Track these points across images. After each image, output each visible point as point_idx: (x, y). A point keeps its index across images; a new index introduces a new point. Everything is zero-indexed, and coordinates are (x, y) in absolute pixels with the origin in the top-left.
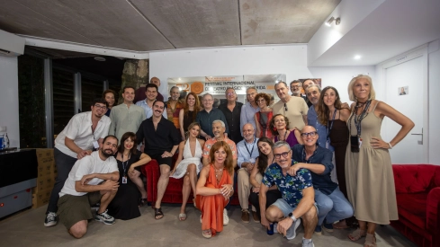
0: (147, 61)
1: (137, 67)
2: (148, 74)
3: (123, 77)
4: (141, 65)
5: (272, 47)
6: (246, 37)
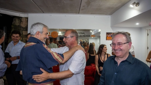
0: (27, 18)
1: (21, 21)
2: (27, 25)
3: (12, 26)
4: (24, 20)
5: (94, 16)
6: (82, 10)
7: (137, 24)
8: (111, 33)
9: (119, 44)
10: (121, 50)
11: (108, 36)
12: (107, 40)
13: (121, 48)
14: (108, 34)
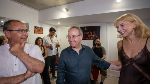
7: (59, 23)
8: (39, 27)
9: (73, 36)
10: (75, 42)
11: (36, 30)
12: (35, 33)
13: (75, 40)
14: (35, 27)
